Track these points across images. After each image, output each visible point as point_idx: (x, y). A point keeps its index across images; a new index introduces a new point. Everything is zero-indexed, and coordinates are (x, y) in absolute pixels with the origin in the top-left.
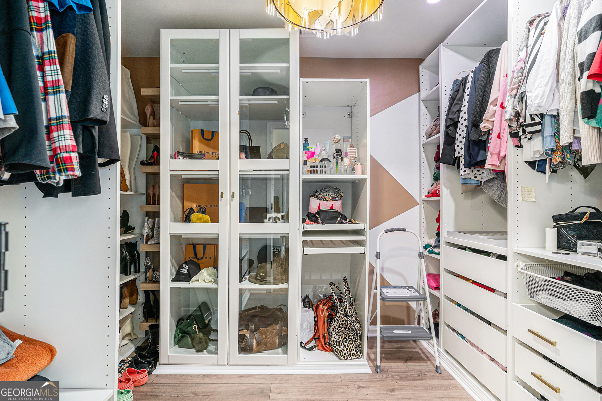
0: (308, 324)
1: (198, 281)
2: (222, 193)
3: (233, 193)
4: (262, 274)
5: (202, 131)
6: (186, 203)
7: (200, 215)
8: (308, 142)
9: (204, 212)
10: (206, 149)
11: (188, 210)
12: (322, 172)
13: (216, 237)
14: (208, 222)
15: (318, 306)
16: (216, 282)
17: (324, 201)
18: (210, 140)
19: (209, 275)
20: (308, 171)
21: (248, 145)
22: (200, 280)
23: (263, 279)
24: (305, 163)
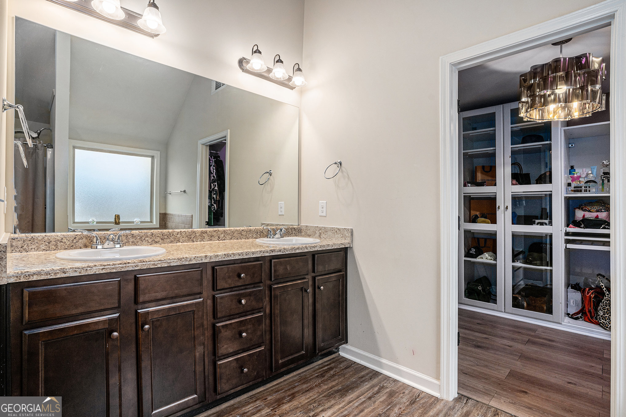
0: (575, 302)
1: (483, 258)
2: (499, 206)
3: (507, 206)
4: (530, 259)
5: (483, 167)
6: (472, 212)
7: (483, 219)
8: (574, 168)
9: (486, 218)
10: (486, 178)
11: (474, 216)
12: (586, 191)
13: (495, 233)
14: (489, 223)
15: (585, 289)
16: (495, 259)
17: (588, 212)
18: (489, 172)
19: (490, 256)
20: (572, 191)
21: (519, 173)
22: (484, 257)
23: (532, 262)
24: (569, 185)
